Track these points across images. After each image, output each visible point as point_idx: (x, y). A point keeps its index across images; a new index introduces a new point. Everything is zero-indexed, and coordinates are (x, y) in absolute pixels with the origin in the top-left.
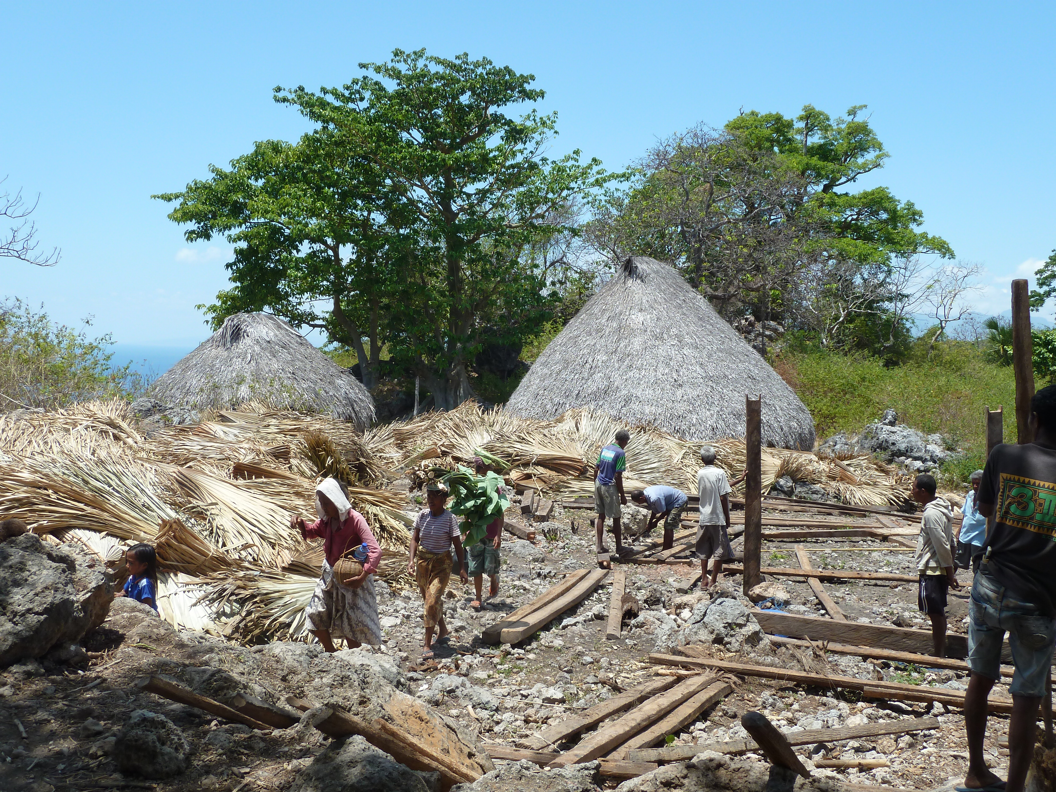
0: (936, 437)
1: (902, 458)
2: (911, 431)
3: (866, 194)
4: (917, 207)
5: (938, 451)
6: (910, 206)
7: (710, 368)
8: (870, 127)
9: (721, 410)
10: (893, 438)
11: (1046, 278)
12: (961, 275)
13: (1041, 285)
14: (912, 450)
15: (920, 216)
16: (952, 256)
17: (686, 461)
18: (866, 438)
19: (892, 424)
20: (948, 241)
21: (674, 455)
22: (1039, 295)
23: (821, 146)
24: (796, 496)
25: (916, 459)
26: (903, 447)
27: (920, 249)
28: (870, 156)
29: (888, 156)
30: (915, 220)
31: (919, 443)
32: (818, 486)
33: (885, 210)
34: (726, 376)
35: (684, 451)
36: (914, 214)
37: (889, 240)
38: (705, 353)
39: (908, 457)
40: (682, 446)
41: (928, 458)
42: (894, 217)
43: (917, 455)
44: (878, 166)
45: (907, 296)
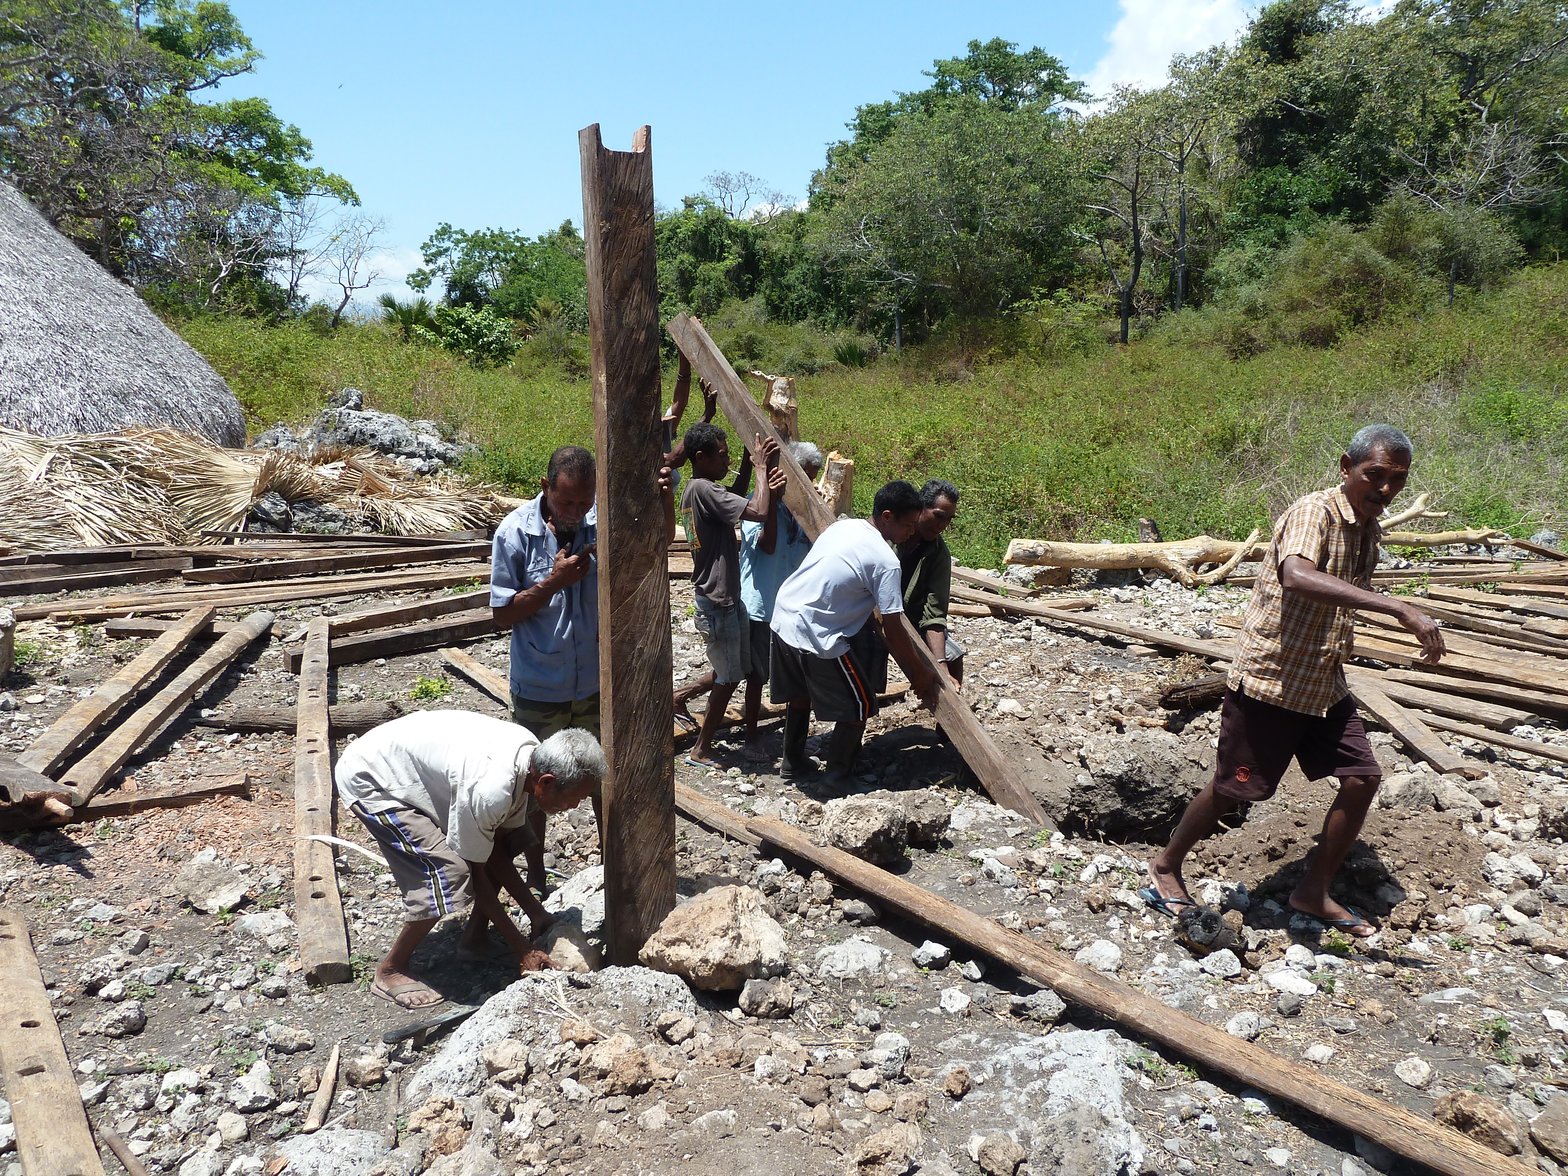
0: (424, 424)
1: (391, 456)
2: (393, 417)
3: (236, 106)
4: (304, 135)
5: (435, 443)
6: (295, 132)
7: (57, 313)
8: (233, 12)
9: (89, 387)
10: (370, 427)
11: (433, 255)
12: (364, 231)
13: (427, 262)
14: (399, 444)
15: (309, 148)
16: (357, 203)
17: (58, 478)
18: (325, 430)
19: (358, 407)
20: (350, 182)
21: (26, 466)
22: (424, 274)
23: (160, 30)
24: (298, 528)
25: (411, 455)
26: (387, 439)
27: (314, 190)
28: (237, 53)
29: (260, 56)
30: (302, 153)
31: (408, 433)
32: (331, 508)
33: (263, 133)
34: (87, 327)
35: (49, 456)
36: (301, 143)
37: (272, 174)
38: (40, 282)
39: (399, 454)
40: (42, 447)
41: (423, 453)
42: (276, 144)
43: (408, 450)
44: (248, 69)
45: (303, 252)
